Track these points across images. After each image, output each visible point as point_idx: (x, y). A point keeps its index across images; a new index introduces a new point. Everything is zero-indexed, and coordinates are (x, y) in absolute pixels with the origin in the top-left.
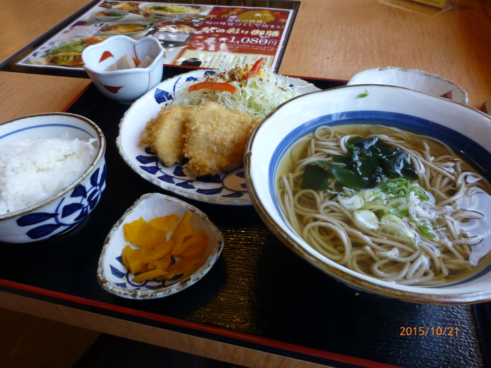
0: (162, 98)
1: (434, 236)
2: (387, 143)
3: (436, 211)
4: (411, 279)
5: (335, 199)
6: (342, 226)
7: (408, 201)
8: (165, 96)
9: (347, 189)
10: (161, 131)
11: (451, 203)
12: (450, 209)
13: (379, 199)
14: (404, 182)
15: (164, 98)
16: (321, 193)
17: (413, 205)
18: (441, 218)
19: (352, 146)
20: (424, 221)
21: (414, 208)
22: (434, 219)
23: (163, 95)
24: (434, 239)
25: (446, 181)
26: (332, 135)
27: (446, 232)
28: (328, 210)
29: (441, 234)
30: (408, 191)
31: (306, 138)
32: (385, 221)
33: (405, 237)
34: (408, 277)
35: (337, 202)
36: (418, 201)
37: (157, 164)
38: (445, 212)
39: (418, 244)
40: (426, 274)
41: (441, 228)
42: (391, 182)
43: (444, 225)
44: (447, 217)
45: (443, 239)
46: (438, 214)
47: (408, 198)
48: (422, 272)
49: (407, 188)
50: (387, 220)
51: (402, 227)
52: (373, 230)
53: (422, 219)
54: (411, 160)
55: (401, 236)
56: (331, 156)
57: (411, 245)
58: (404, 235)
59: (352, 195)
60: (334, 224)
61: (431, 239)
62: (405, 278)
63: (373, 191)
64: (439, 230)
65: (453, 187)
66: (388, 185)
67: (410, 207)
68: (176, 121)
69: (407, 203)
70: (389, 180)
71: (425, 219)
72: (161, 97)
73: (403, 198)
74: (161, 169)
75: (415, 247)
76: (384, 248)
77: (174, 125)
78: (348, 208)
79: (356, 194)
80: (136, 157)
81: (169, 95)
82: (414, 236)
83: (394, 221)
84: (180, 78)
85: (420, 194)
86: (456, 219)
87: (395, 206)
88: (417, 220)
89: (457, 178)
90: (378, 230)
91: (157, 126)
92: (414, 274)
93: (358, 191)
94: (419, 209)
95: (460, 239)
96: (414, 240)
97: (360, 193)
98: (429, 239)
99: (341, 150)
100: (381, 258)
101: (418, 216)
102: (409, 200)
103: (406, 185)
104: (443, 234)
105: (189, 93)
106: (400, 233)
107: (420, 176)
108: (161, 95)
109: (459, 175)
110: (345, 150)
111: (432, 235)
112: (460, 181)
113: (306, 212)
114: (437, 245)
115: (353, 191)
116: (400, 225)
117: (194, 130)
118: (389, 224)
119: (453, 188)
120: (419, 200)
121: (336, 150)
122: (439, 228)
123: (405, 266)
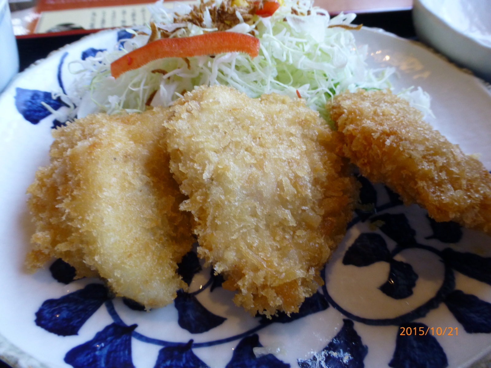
0: (40, 109)
8: (44, 104)
10: (98, 210)
15: (43, 107)
23: (38, 101)
37: (113, 313)
68: (130, 164)
72: (34, 107)
74: (135, 326)
77: (129, 178)
80: (34, 318)
81: (54, 98)
84: (66, 55)
91: (74, 198)
105: (116, 78)
108: (33, 101)
117: (212, 179)
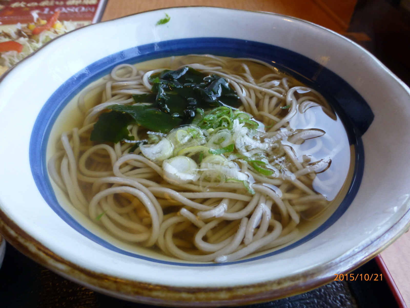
1: (272, 171)
2: (202, 72)
3: (270, 138)
4: (251, 243)
5: (136, 150)
6: (147, 186)
7: (232, 133)
9: (154, 133)
11: (285, 125)
12: (285, 132)
13: (196, 138)
14: (225, 111)
16: (118, 146)
17: (240, 137)
18: (277, 146)
19: (157, 80)
20: (256, 154)
21: (242, 139)
22: (269, 149)
24: (274, 175)
25: (274, 101)
26: (135, 72)
27: (286, 162)
28: (127, 168)
29: (281, 166)
30: (231, 120)
31: (100, 81)
32: (207, 167)
33: (235, 181)
34: (246, 241)
35: (140, 153)
36: (245, 130)
38: (279, 137)
39: (254, 188)
40: (270, 229)
41: (279, 159)
42: (209, 113)
43: (282, 154)
44: (283, 143)
45: (284, 172)
46: (273, 142)
47: (232, 129)
48: (265, 227)
49: (230, 117)
50: (209, 164)
51: (228, 169)
52: (191, 183)
53: (254, 152)
54: (230, 85)
55: (229, 182)
56: (132, 97)
57: (245, 191)
58: (233, 179)
59: (160, 140)
60: (134, 186)
61: (270, 176)
62: (242, 243)
63: (187, 129)
64: (276, 161)
65: (284, 106)
66: (206, 118)
67: (236, 140)
69: (232, 135)
70: (206, 112)
71: (257, 151)
73: (225, 129)
75: (250, 192)
76: (209, 205)
78: (154, 158)
79: (165, 137)
82: (247, 177)
83: (218, 163)
85: (247, 121)
86: (295, 143)
87: (218, 143)
88: (247, 154)
89: (285, 96)
90: (199, 180)
92: (254, 234)
93: (167, 133)
94: (249, 140)
95: (304, 167)
96: (247, 183)
97: (170, 135)
98: (266, 177)
99: (145, 88)
100: (207, 222)
101: (249, 150)
102: (234, 131)
103: (229, 113)
104: (283, 166)
106: (229, 178)
107: (244, 101)
109: (287, 92)
110: (149, 87)
111: (269, 170)
112: (290, 98)
113: (96, 177)
114: (278, 182)
115: (161, 134)
116: (226, 166)
118: (212, 169)
119: (283, 108)
120: (246, 128)
121: (138, 89)
122: (277, 159)
123: (241, 224)
